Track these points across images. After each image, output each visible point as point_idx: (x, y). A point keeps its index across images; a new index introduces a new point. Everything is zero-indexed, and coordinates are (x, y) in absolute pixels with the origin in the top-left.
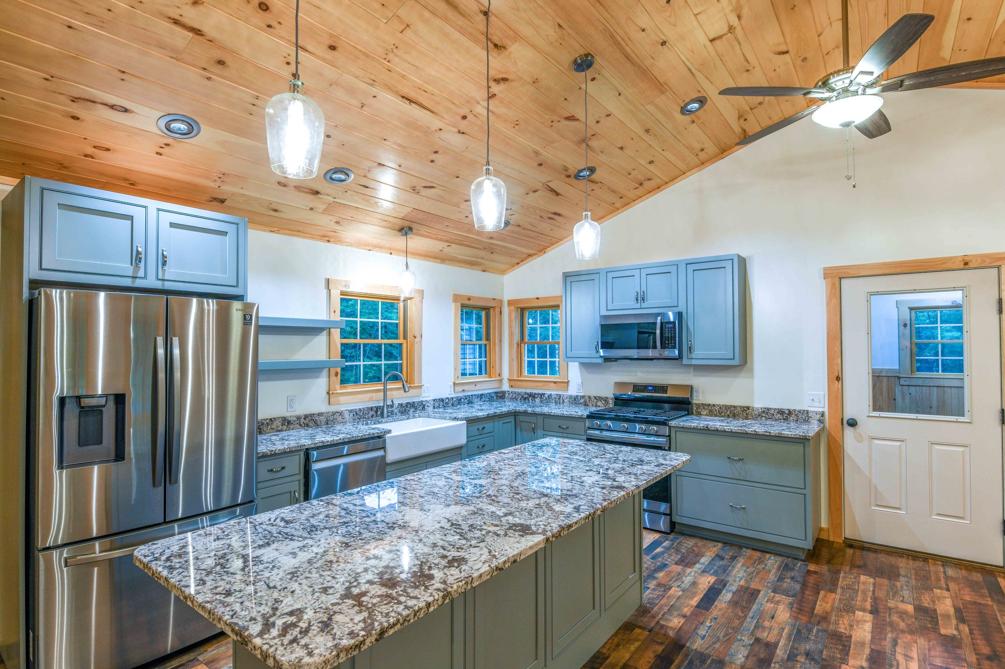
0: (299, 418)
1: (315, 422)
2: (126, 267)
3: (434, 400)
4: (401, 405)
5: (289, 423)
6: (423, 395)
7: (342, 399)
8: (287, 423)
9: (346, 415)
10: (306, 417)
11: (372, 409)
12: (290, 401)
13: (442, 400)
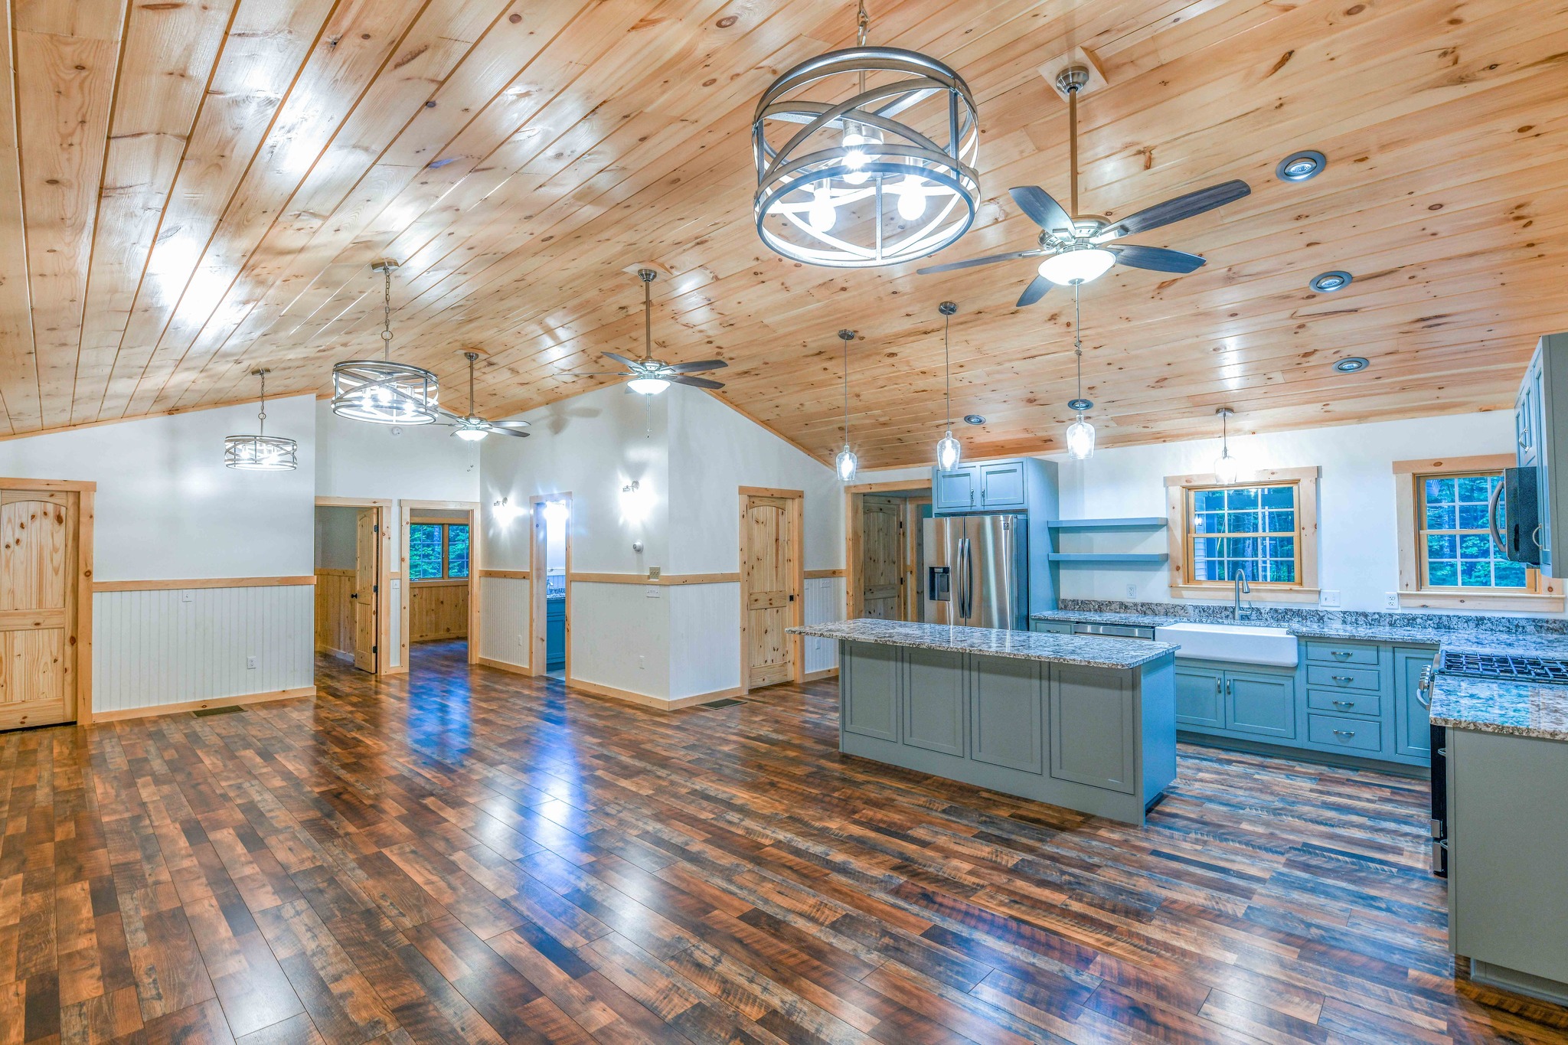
0: (1135, 605)
1: (1153, 611)
2: (967, 501)
3: (1344, 613)
4: (1276, 611)
5: (1126, 607)
6: (1324, 603)
7: (1185, 593)
8: (1124, 606)
9: (1190, 610)
10: (1143, 605)
11: (1226, 609)
12: (1131, 589)
13: (1365, 615)
